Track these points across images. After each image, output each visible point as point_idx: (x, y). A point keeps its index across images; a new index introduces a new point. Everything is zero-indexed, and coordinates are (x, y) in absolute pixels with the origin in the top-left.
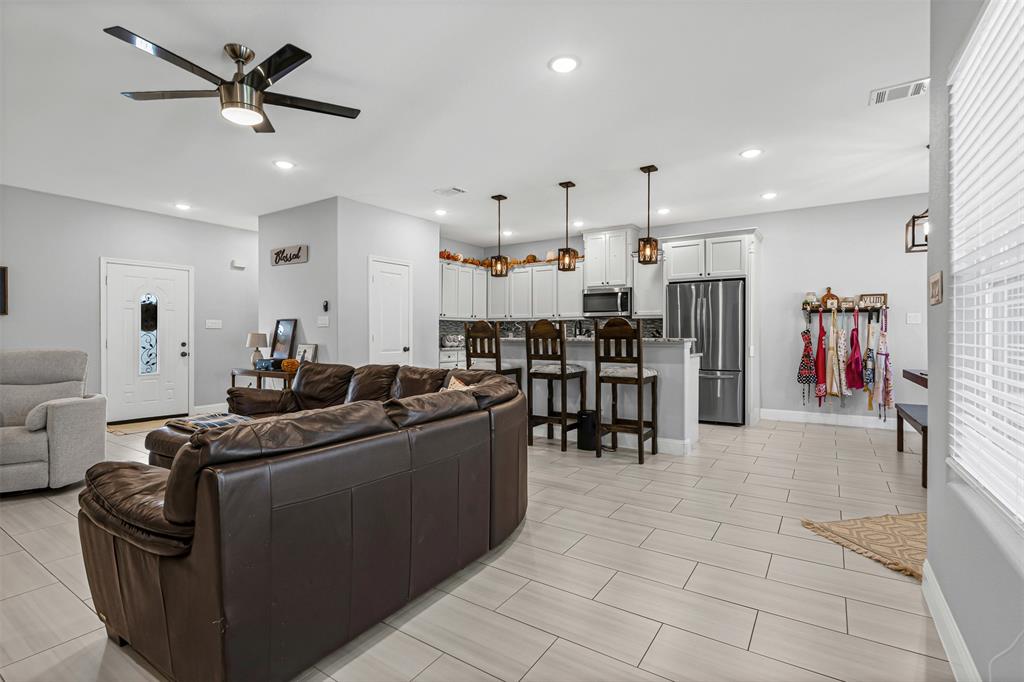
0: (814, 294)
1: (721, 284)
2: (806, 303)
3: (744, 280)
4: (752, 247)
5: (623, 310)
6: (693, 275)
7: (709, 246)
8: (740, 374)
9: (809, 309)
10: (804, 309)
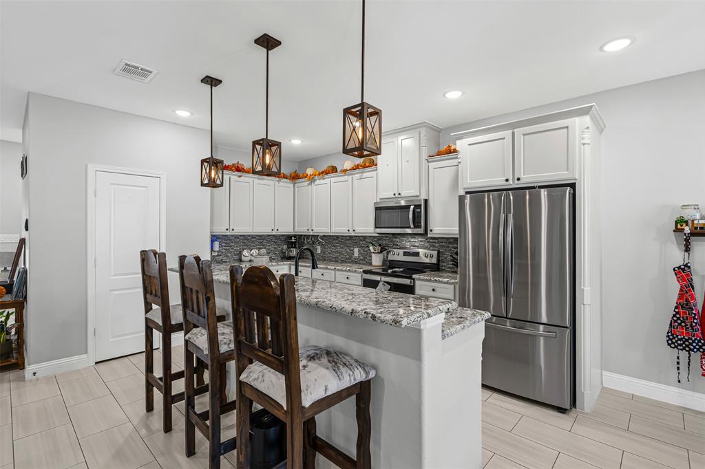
0: (696, 208)
1: (544, 193)
2: (680, 222)
3: (573, 186)
4: (587, 135)
5: (415, 227)
6: (497, 181)
7: (520, 139)
8: (568, 332)
9: (687, 230)
10: (677, 230)
